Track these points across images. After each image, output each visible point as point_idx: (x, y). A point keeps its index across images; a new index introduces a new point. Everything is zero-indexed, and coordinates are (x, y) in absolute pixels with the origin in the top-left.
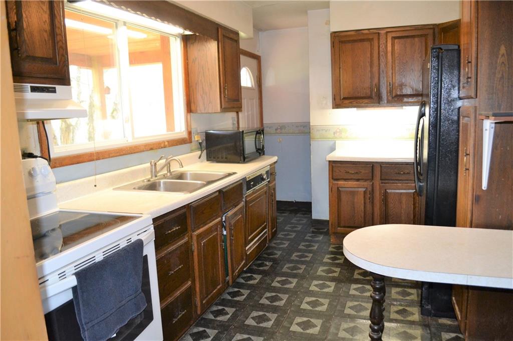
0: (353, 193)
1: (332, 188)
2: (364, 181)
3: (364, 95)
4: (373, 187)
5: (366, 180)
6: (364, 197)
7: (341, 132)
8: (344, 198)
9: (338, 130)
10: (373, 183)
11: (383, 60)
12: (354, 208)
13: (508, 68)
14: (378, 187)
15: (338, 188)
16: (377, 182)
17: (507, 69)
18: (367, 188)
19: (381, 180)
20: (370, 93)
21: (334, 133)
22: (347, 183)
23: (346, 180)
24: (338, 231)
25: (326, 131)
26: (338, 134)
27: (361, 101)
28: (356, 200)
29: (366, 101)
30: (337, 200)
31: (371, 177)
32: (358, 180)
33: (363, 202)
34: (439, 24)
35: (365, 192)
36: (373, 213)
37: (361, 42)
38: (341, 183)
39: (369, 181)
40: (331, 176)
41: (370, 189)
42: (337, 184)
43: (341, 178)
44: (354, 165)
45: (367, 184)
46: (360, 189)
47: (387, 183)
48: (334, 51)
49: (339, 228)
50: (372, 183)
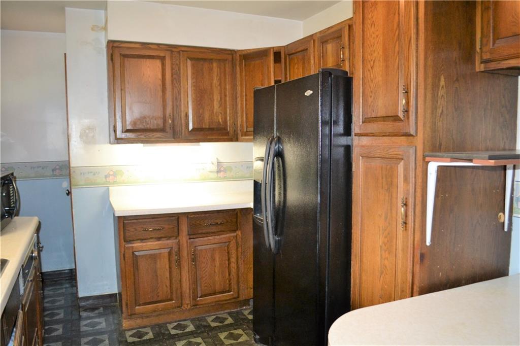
0: (154, 258)
1: (124, 255)
2: (167, 240)
3: (155, 127)
4: (179, 245)
5: (169, 238)
6: (169, 260)
7: (115, 175)
8: (143, 265)
9: (111, 173)
10: (179, 241)
11: (176, 84)
12: (157, 276)
13: (447, 102)
14: (185, 245)
15: (133, 252)
16: (184, 238)
17: (446, 104)
18: (172, 248)
19: (188, 235)
20: (162, 125)
21: (106, 177)
22: (145, 244)
23: (142, 240)
24: (137, 311)
25: (94, 174)
26: (111, 177)
27: (151, 134)
28: (158, 266)
29: (158, 135)
30: (132, 270)
31: (176, 234)
32: (159, 239)
33: (167, 266)
34: (238, 51)
35: (170, 253)
36: (181, 279)
37: (149, 58)
38: (137, 245)
39: (172, 238)
40: (122, 237)
41: (175, 249)
42: (132, 247)
43: (138, 238)
44: (154, 220)
45: (171, 242)
46: (162, 251)
47: (196, 238)
48: (113, 67)
49: (137, 307)
50: (177, 240)
